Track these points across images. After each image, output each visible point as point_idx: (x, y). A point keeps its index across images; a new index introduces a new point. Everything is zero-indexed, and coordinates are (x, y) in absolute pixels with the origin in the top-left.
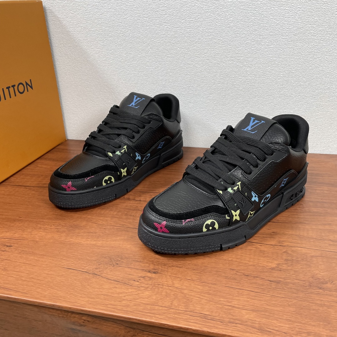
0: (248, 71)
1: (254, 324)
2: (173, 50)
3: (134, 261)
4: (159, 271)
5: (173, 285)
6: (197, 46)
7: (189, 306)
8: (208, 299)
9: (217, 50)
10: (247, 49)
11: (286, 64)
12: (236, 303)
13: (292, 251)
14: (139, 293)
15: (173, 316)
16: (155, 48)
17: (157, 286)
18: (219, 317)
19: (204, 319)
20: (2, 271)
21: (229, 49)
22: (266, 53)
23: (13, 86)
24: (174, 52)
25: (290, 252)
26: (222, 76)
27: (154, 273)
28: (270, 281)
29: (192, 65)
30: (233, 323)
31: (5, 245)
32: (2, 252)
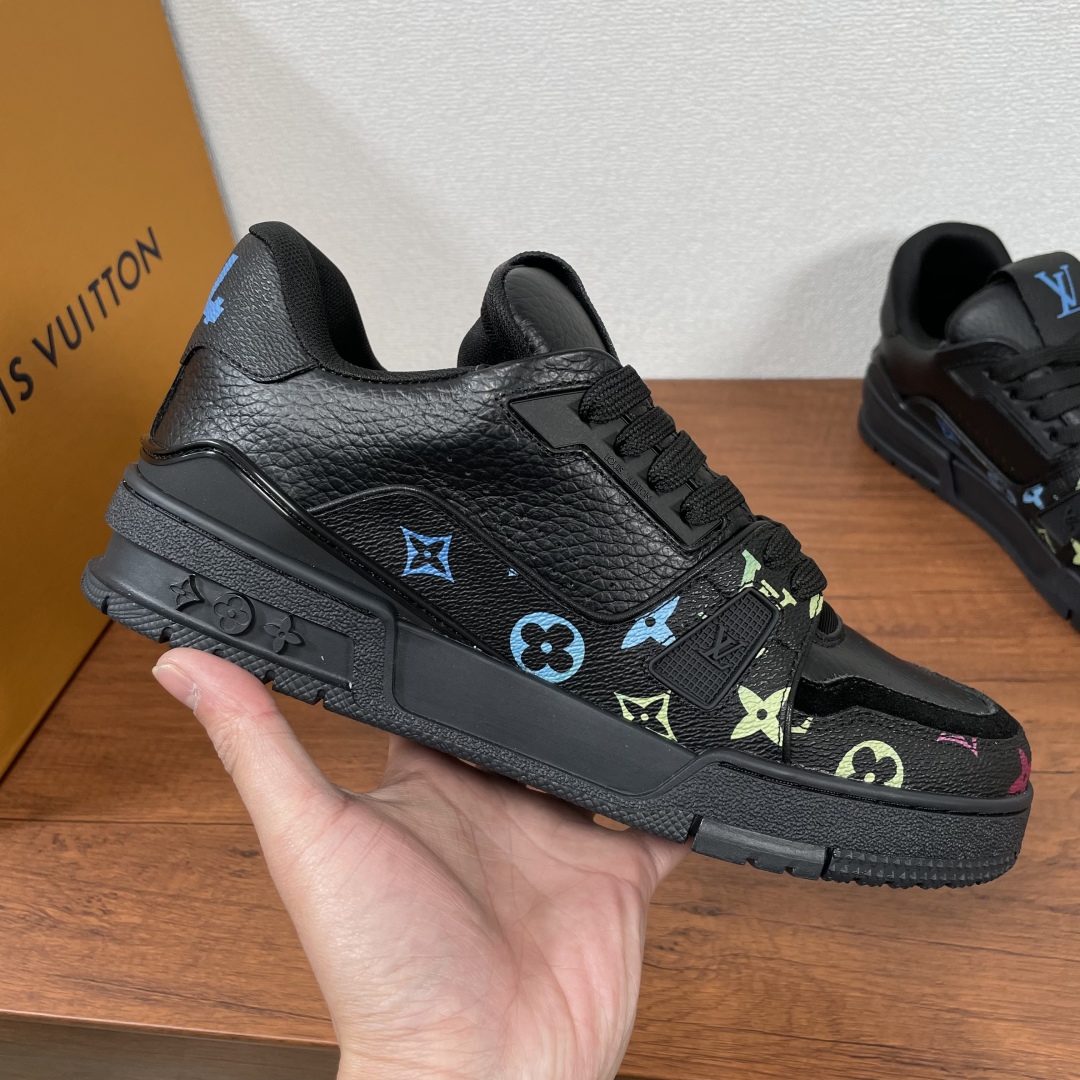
0: (895, 127)
1: (1035, 1066)
2: (632, 69)
4: (724, 907)
5: (776, 953)
6: (717, 50)
7: (841, 1024)
8: (889, 993)
9: (787, 61)
10: (894, 51)
11: (1029, 98)
12: (969, 999)
14: (685, 993)
15: (805, 1064)
16: (565, 64)
17: (730, 959)
18: (935, 1054)
19: (893, 1065)
20: (264, 952)
21: (832, 56)
22: (961, 63)
23: (106, 274)
24: (634, 77)
26: (803, 146)
27: (712, 913)
28: (1052, 909)
29: (699, 117)
30: (976, 1069)
31: (234, 851)
32: (234, 879)
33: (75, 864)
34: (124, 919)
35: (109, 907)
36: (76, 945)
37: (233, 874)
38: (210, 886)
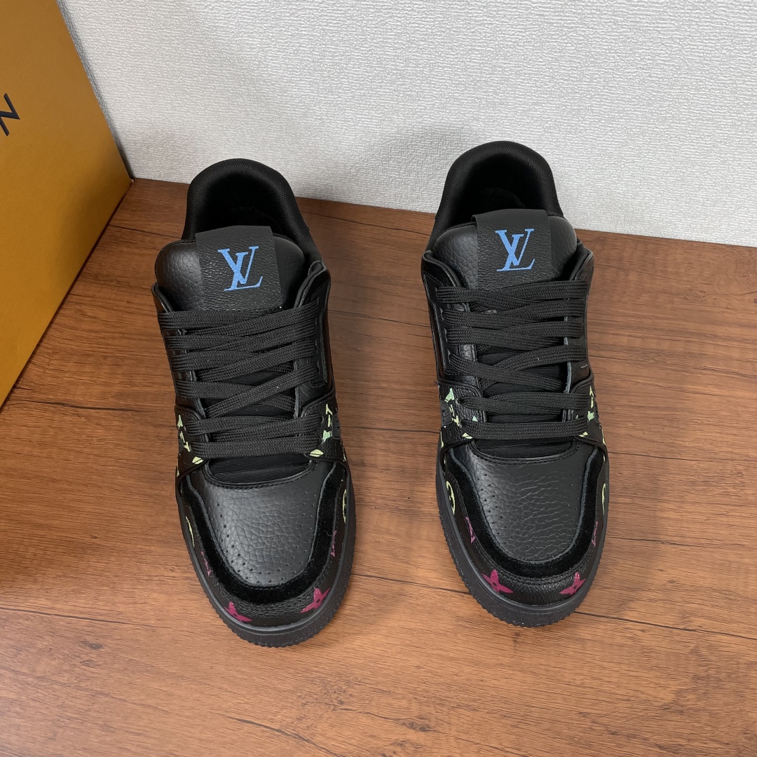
3: (375, 690)
4: (432, 724)
13: (710, 647)
20: (103, 733)
25: (704, 652)
26: (577, 61)
27: (423, 729)
31: (85, 642)
32: (84, 667)
37: (83, 663)
38: (66, 671)
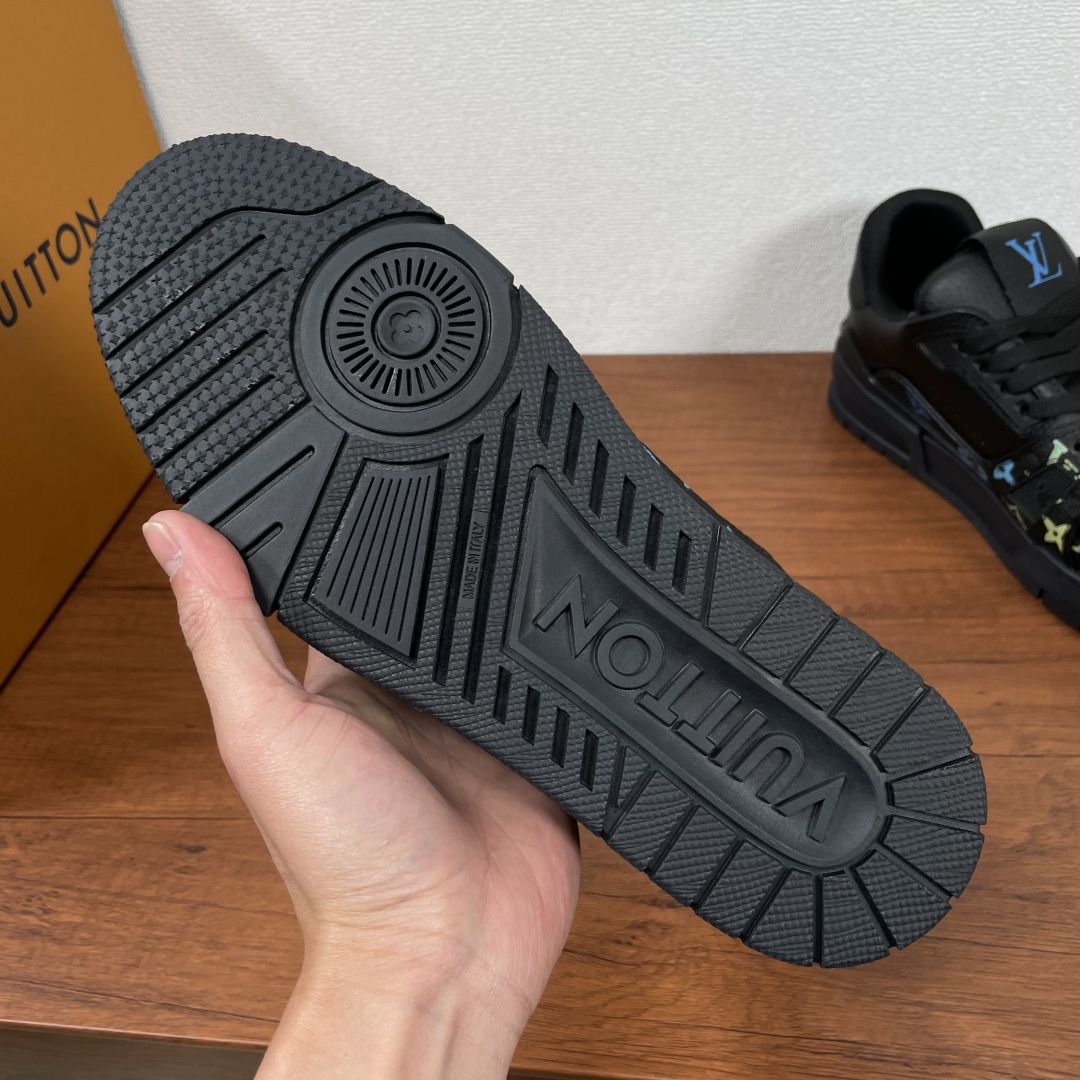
0: (864, 90)
1: (1000, 1062)
2: (589, 30)
3: (596, 865)
6: (679, 10)
7: (803, 1019)
8: (851, 986)
9: (752, 21)
10: (862, 11)
11: (1000, 59)
12: (934, 992)
13: (1067, 773)
14: (642, 989)
15: (766, 1061)
16: (522, 26)
17: (689, 953)
18: (897, 1049)
19: (855, 1062)
20: (209, 951)
21: (798, 15)
22: (931, 22)
23: (43, 248)
24: (594, 39)
25: (1060, 779)
26: (769, 111)
27: (672, 906)
28: (1020, 897)
29: (661, 80)
30: (940, 1064)
31: (180, 847)
32: (180, 875)
33: (15, 861)
34: (65, 918)
35: (50, 906)
36: (15, 946)
37: (179, 870)
38: (154, 882)
